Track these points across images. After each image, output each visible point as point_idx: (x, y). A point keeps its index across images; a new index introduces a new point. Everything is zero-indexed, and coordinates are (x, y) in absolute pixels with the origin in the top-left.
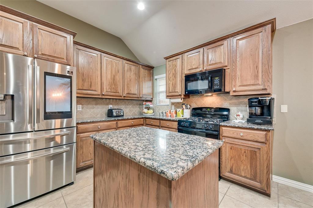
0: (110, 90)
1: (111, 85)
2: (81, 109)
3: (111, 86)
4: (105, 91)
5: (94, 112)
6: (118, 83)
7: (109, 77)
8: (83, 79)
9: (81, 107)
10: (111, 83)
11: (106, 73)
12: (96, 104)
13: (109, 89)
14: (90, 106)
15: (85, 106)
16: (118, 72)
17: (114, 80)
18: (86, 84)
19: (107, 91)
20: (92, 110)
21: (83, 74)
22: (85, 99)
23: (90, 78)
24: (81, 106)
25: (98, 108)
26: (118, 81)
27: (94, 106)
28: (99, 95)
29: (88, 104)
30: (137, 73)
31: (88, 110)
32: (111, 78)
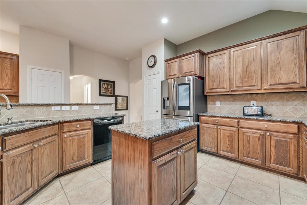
0: (241, 85)
1: (242, 78)
2: (219, 105)
3: (242, 80)
4: (235, 86)
5: (231, 108)
6: (253, 74)
7: (240, 70)
8: (213, 80)
9: (219, 104)
10: (242, 76)
11: (236, 67)
12: (234, 101)
13: (239, 84)
14: (228, 102)
15: (223, 102)
16: (254, 60)
17: (247, 72)
18: (215, 84)
19: (236, 87)
20: (230, 106)
21: (213, 76)
22: (223, 96)
23: (219, 78)
24: (219, 102)
25: (236, 104)
26: (253, 72)
27: (232, 102)
28: (228, 92)
29: (226, 101)
30: (295, 48)
31: (226, 106)
32: (243, 71)
